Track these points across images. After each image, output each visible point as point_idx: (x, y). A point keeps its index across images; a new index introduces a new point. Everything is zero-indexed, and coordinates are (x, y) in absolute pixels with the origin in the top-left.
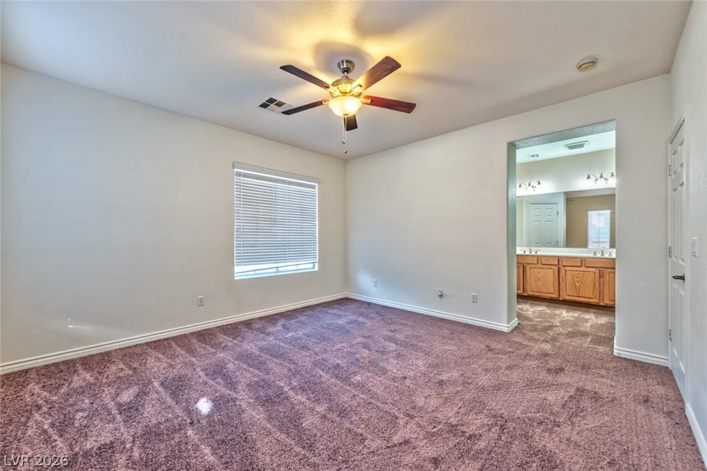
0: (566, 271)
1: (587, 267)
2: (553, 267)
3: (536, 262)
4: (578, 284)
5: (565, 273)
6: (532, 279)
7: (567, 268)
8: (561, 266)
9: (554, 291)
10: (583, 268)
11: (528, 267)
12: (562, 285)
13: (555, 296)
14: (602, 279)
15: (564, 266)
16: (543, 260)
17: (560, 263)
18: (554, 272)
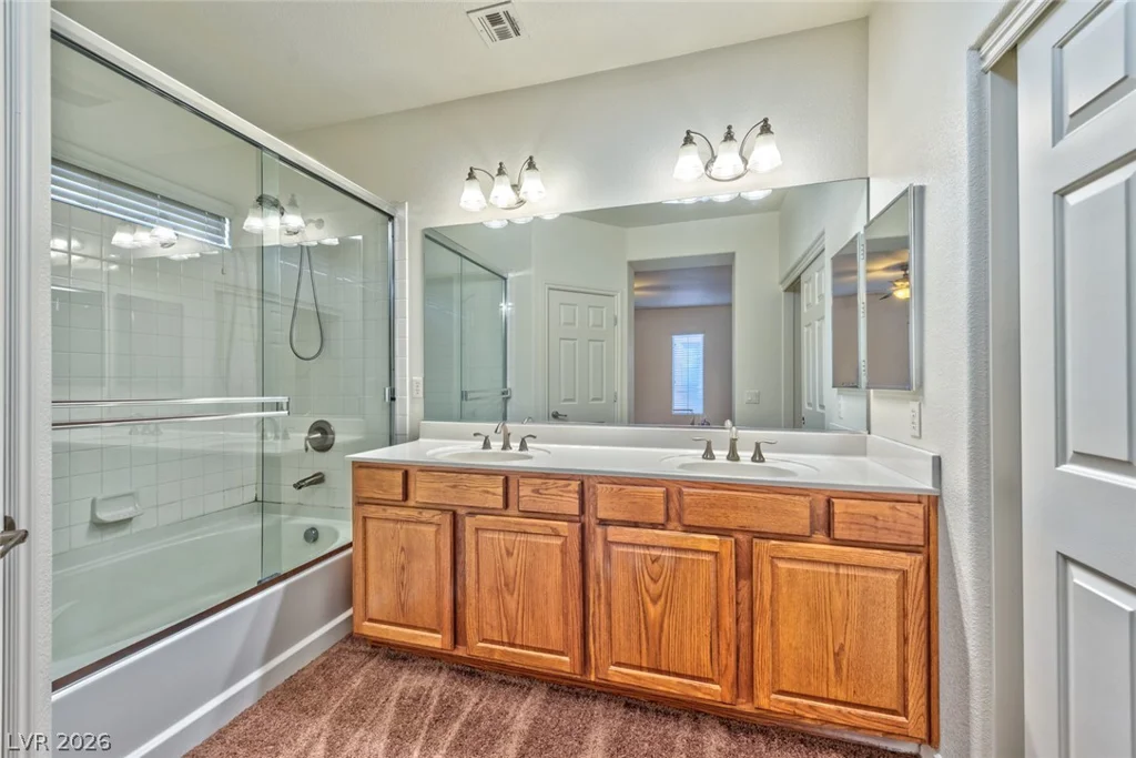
0: (607, 543)
1: (689, 529)
2: (562, 526)
3: (499, 503)
4: (654, 611)
5: (608, 556)
6: (487, 581)
7: (614, 533)
8: (591, 521)
9: (566, 639)
10: (672, 536)
11: (469, 523)
12: (597, 610)
13: (565, 663)
14: (744, 583)
15: (604, 523)
16: (525, 491)
17: (589, 509)
18: (564, 550)
